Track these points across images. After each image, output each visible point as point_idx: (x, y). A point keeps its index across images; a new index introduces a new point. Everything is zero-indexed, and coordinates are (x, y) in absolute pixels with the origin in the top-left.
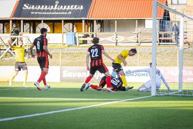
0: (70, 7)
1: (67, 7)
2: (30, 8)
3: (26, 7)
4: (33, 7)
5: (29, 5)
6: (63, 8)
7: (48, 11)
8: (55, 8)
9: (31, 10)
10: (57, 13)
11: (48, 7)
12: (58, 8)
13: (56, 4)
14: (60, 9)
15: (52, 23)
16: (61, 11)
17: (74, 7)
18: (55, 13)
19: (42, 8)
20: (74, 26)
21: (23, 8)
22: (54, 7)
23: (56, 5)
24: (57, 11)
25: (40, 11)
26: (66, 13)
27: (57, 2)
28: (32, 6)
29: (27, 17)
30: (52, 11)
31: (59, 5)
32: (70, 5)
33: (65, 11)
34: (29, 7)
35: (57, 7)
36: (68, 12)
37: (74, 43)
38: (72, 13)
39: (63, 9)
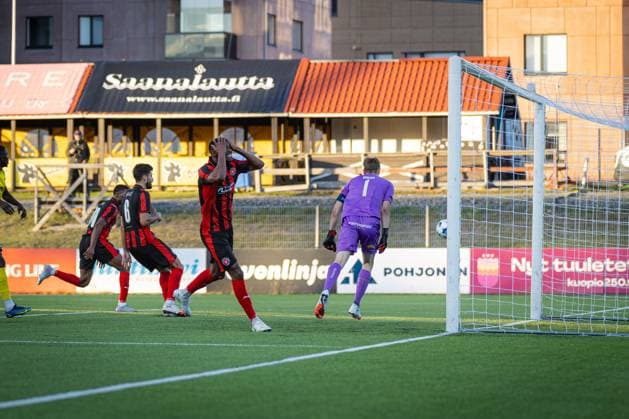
0: (237, 82)
1: (227, 83)
2: (123, 86)
3: (113, 82)
4: (132, 84)
5: (120, 76)
6: (217, 84)
7: (175, 93)
8: (195, 86)
9: (127, 92)
10: (200, 100)
11: (174, 82)
12: (204, 87)
13: (196, 73)
14: (208, 88)
16: (212, 93)
17: (247, 82)
18: (194, 101)
19: (159, 85)
20: (249, 135)
21: (105, 86)
22: (191, 83)
23: (198, 78)
24: (200, 93)
25: (151, 93)
26: (225, 100)
27: (200, 69)
28: (128, 81)
29: (117, 111)
30: (187, 93)
31: (204, 76)
32: (238, 77)
33: (223, 93)
34: (122, 81)
35: (201, 82)
36: (230, 98)
37: (247, 184)
38: (241, 99)
39: (216, 88)
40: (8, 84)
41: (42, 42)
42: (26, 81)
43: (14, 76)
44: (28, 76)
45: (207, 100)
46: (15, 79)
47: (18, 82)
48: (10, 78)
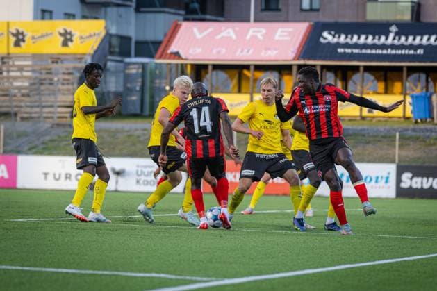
0: (421, 39)
1: (414, 39)
2: (335, 40)
3: (328, 37)
4: (342, 39)
5: (333, 33)
6: (406, 40)
7: (374, 46)
8: (390, 41)
9: (338, 45)
10: (394, 52)
11: (374, 38)
12: (396, 42)
13: (390, 32)
14: (400, 43)
15: (382, 73)
16: (402, 47)
17: (429, 39)
18: (389, 52)
19: (362, 40)
20: (430, 79)
21: (322, 40)
22: (387, 39)
23: (392, 35)
24: (393, 47)
25: (356, 46)
26: (412, 52)
27: (394, 29)
28: (339, 37)
29: (330, 59)
30: (384, 47)
33: (411, 47)
34: (334, 36)
35: (394, 39)
36: (416, 50)
37: (427, 116)
38: (424, 52)
39: (405, 43)
40: (248, 37)
41: (273, 6)
42: (262, 35)
43: (254, 32)
44: (264, 31)
45: (399, 52)
46: (255, 34)
47: (256, 36)
48: (251, 33)
